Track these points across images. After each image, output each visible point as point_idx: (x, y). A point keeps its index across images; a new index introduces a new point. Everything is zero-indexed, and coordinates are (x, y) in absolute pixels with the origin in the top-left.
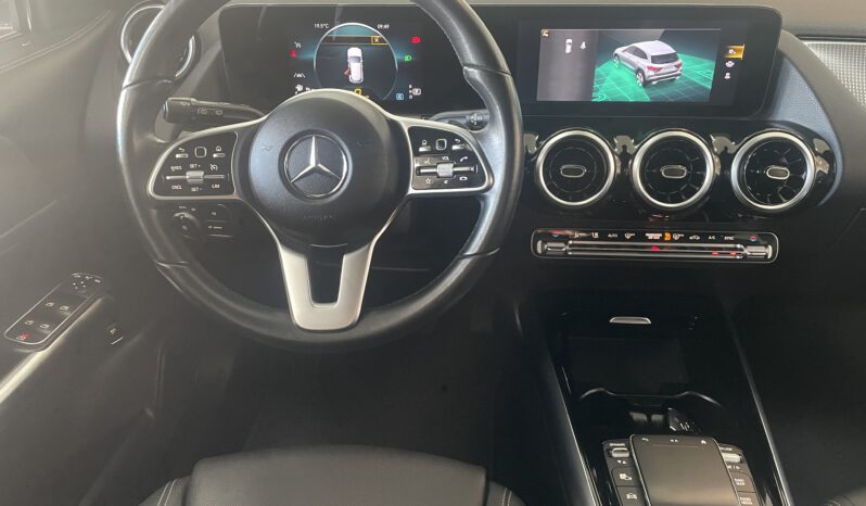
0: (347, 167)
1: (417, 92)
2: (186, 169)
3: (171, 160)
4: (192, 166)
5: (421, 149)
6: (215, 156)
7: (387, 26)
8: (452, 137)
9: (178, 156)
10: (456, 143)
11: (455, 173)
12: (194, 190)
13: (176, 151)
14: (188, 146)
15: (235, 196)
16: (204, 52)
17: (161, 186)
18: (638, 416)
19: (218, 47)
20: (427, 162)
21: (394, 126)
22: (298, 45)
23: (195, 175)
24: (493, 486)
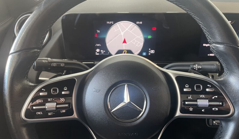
0: (146, 103)
1: (152, 52)
2: (46, 101)
4: (49, 100)
5: (185, 90)
6: (63, 93)
7: (141, 23)
9: (41, 94)
10: (208, 87)
11: (210, 105)
12: (50, 114)
13: (40, 91)
15: (75, 115)
16: (54, 35)
19: (60, 32)
20: (190, 98)
22: (98, 31)
23: (51, 105)
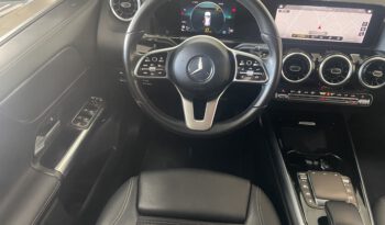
0: (213, 71)
2: (149, 66)
3: (143, 62)
4: (151, 65)
5: (240, 64)
6: (160, 61)
7: (222, 4)
8: (253, 60)
9: (146, 61)
10: (255, 63)
11: (254, 75)
12: (152, 74)
13: (145, 59)
14: (150, 56)
15: (167, 77)
17: (140, 72)
18: (309, 162)
20: (243, 69)
21: (230, 54)
22: (185, 9)
23: (152, 68)
24: (254, 187)
